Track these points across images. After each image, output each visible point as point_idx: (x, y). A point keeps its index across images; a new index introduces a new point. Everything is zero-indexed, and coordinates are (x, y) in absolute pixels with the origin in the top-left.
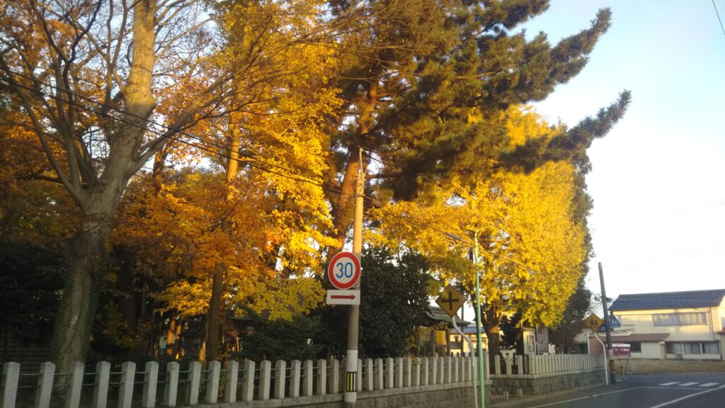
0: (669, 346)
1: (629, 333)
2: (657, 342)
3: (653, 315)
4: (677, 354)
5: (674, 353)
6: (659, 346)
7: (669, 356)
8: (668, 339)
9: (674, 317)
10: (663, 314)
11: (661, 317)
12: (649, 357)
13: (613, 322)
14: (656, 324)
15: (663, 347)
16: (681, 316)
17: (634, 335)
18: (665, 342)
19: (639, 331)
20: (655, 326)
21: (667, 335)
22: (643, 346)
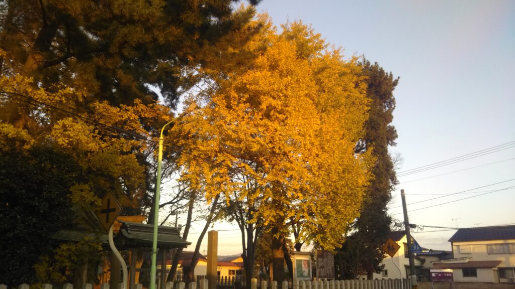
0: (502, 272)
1: (467, 260)
2: (491, 268)
3: (487, 245)
4: (509, 279)
5: (506, 278)
6: (492, 271)
7: (502, 280)
8: (501, 266)
9: (505, 247)
10: (495, 244)
11: (494, 247)
12: (483, 281)
13: (415, 247)
14: (490, 253)
15: (496, 272)
16: (511, 246)
17: (472, 262)
18: (498, 268)
19: (475, 259)
20: (489, 254)
21: (500, 262)
22: (479, 272)
